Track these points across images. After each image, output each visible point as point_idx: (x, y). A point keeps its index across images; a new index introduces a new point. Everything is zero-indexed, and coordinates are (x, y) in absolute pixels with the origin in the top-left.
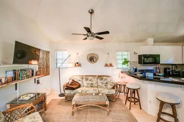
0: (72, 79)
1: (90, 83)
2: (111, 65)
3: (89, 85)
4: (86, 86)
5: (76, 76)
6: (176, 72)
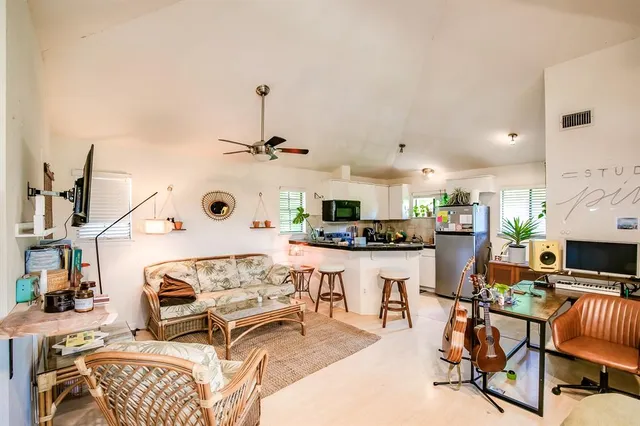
0: (163, 273)
1: (222, 277)
2: (267, 225)
3: (219, 284)
4: (211, 288)
5: (175, 264)
6: (380, 236)
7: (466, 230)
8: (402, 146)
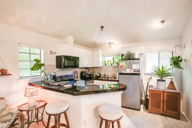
6: (89, 75)
7: (136, 73)
8: (102, 27)
